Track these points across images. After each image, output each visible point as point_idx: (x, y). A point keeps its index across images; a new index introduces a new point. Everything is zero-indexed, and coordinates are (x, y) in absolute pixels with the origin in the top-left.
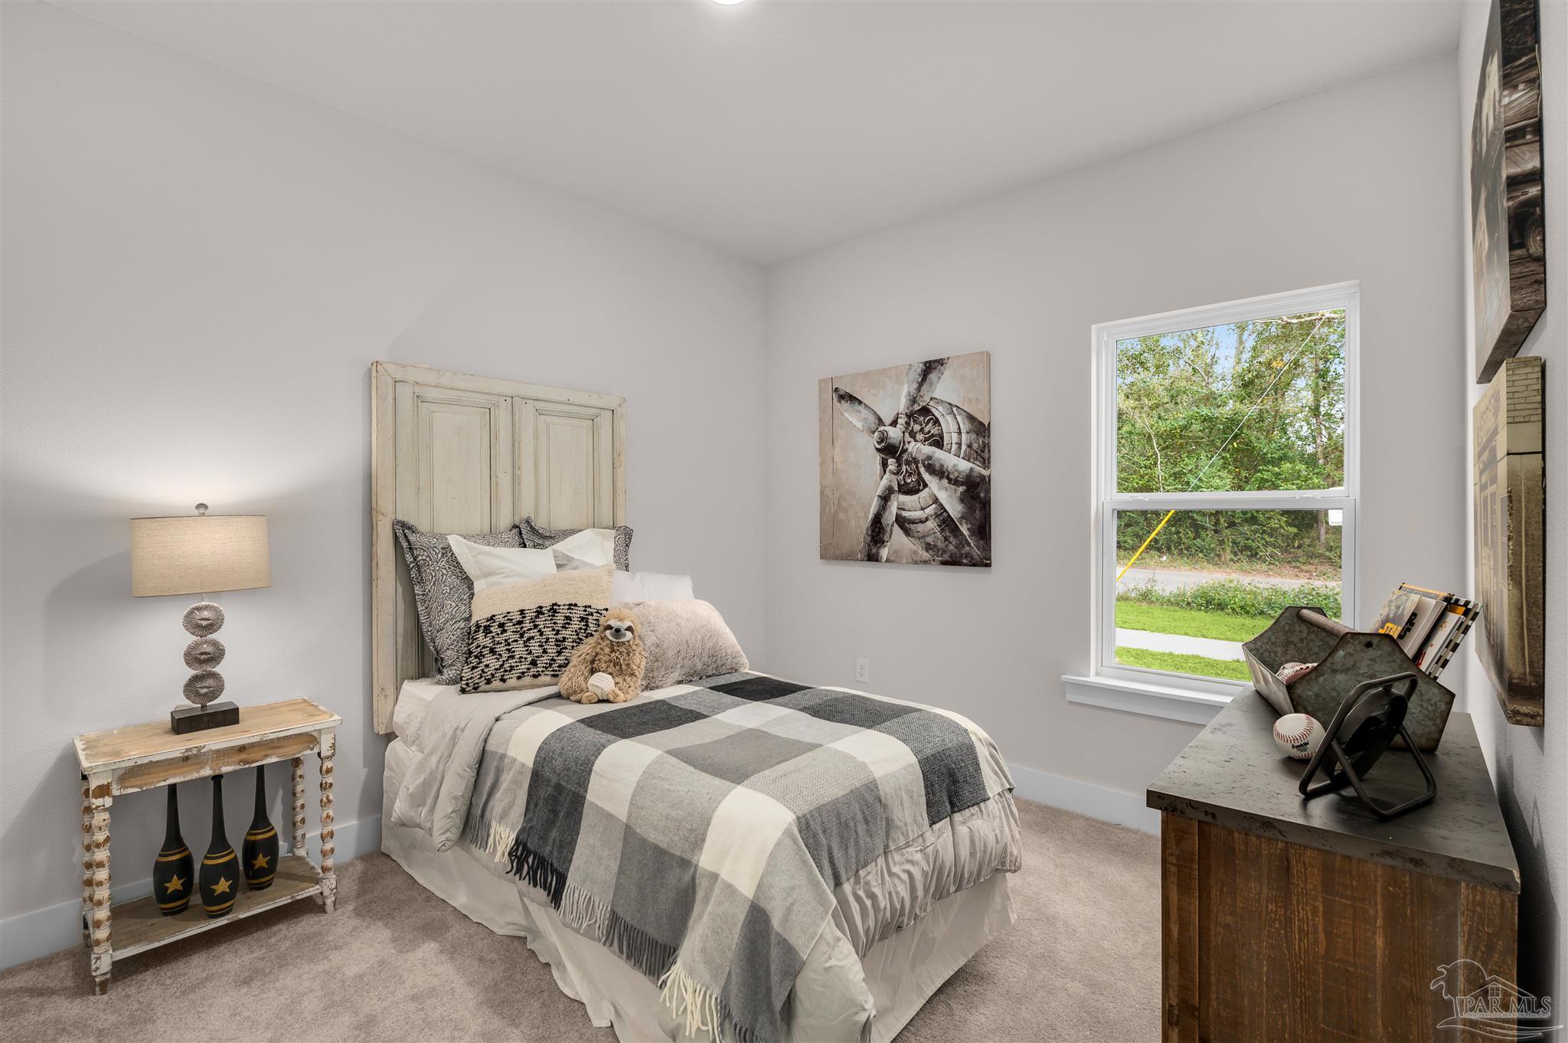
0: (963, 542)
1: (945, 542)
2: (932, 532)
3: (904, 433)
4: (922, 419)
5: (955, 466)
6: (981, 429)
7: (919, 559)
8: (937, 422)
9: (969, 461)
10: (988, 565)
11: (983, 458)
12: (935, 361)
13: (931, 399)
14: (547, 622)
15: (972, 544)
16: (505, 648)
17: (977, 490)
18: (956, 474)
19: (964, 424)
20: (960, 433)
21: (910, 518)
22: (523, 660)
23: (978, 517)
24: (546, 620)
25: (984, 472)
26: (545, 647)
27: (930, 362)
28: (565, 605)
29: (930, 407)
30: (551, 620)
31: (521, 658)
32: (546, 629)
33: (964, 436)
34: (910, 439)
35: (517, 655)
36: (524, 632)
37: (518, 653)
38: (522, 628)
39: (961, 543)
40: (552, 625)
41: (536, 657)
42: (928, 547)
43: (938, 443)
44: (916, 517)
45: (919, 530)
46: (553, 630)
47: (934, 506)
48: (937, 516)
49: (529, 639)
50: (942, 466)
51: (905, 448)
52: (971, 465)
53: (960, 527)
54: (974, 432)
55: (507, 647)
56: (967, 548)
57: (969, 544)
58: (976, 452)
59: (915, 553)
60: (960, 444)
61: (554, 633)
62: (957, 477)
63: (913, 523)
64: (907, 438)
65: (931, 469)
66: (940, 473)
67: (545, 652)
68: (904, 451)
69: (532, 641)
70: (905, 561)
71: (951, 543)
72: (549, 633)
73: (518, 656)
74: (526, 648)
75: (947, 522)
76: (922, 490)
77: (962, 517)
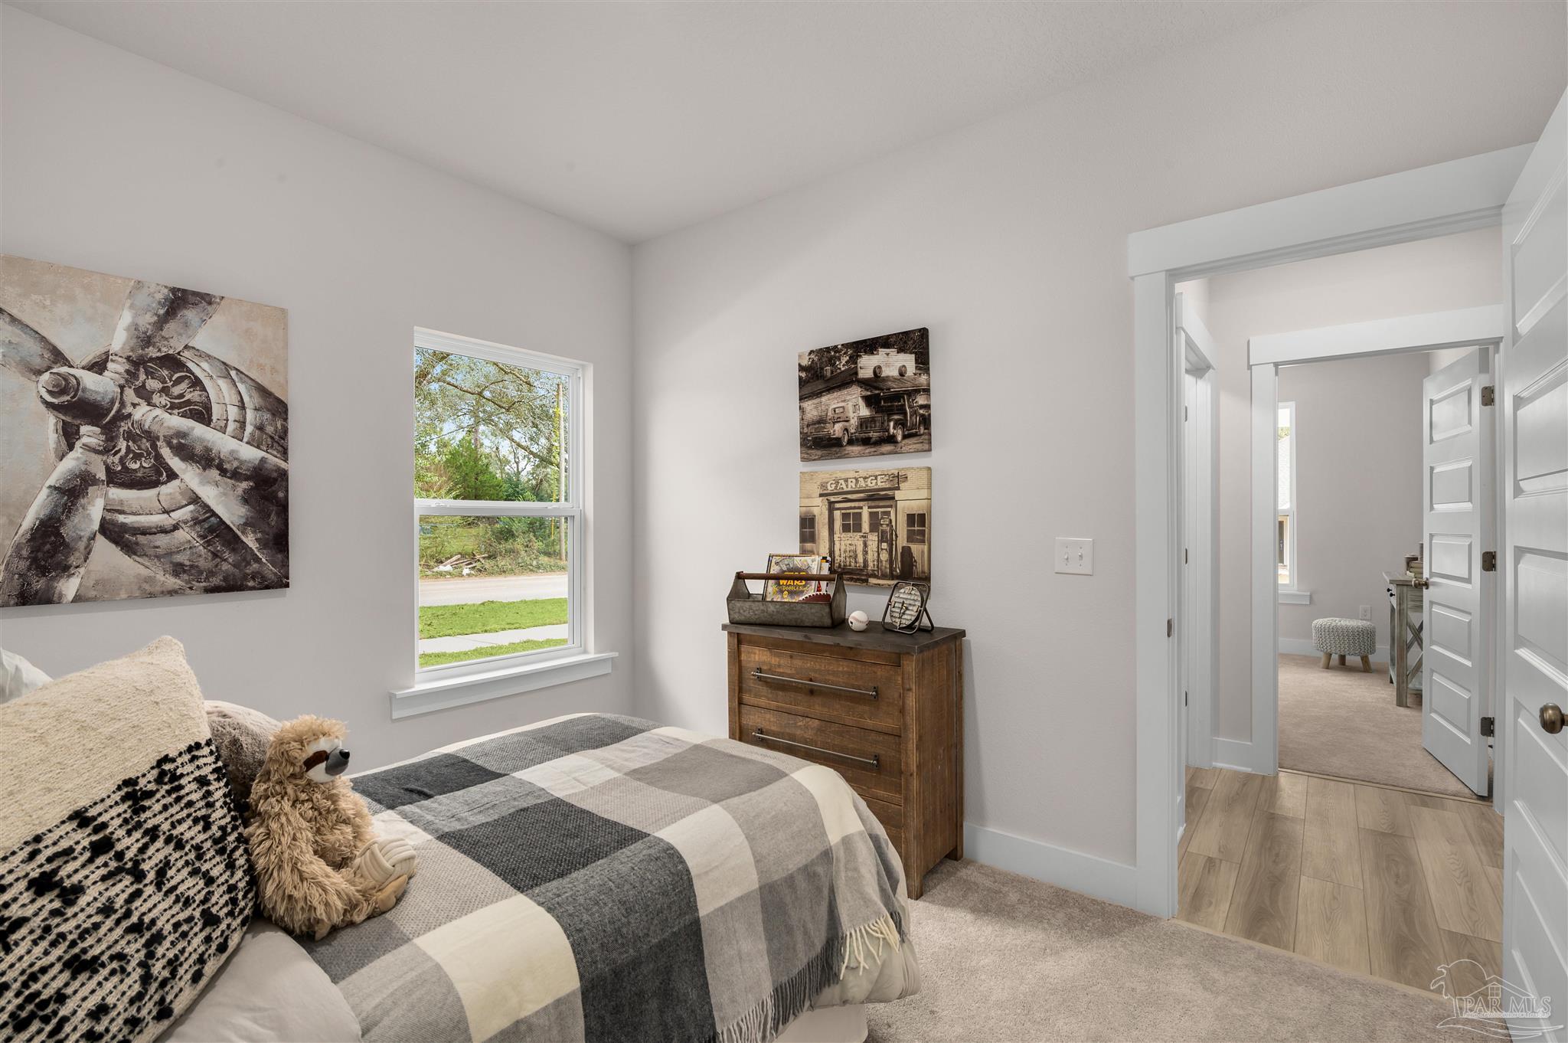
0: (250, 557)
1: (213, 560)
2: (187, 546)
3: (122, 387)
4: (165, 373)
5: (232, 452)
6: (278, 408)
7: (158, 589)
8: (197, 383)
9: (258, 447)
10: (287, 585)
11: (282, 446)
12: (195, 294)
13: (186, 347)
14: (172, 810)
15: (264, 560)
16: (119, 931)
17: (273, 488)
18: (236, 464)
19: (251, 397)
20: (242, 407)
21: (136, 525)
22: (185, 928)
23: (273, 523)
24: (165, 808)
25: (283, 465)
26: (203, 869)
27: (184, 291)
28: (180, 754)
29: (182, 358)
30: (178, 799)
31: (177, 926)
32: (180, 829)
33: (250, 415)
34: (137, 400)
35: (164, 924)
36: (136, 863)
37: (164, 919)
38: (119, 856)
39: (244, 559)
40: (185, 812)
41: (203, 902)
42: (178, 570)
43: (202, 414)
44: (153, 525)
45: (157, 543)
46: (196, 821)
47: (191, 507)
48: (196, 522)
49: (161, 873)
50: (208, 450)
51: (125, 411)
52: (263, 454)
53: (243, 538)
54: (268, 410)
55: (125, 924)
56: (255, 566)
57: (258, 560)
58: (272, 438)
59: (149, 580)
60: (242, 424)
61: (199, 827)
62: (237, 468)
63: (144, 533)
64: (130, 395)
65: (185, 451)
66: (206, 460)
67: (210, 881)
68: (121, 417)
69: (170, 873)
70: (124, 595)
71: (225, 560)
72: (191, 833)
73: (169, 927)
74: (172, 897)
75: (214, 530)
76: (163, 483)
77: (246, 524)
